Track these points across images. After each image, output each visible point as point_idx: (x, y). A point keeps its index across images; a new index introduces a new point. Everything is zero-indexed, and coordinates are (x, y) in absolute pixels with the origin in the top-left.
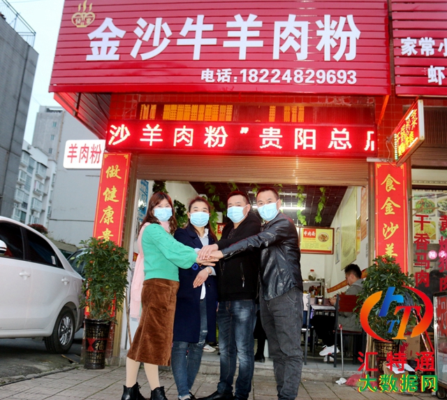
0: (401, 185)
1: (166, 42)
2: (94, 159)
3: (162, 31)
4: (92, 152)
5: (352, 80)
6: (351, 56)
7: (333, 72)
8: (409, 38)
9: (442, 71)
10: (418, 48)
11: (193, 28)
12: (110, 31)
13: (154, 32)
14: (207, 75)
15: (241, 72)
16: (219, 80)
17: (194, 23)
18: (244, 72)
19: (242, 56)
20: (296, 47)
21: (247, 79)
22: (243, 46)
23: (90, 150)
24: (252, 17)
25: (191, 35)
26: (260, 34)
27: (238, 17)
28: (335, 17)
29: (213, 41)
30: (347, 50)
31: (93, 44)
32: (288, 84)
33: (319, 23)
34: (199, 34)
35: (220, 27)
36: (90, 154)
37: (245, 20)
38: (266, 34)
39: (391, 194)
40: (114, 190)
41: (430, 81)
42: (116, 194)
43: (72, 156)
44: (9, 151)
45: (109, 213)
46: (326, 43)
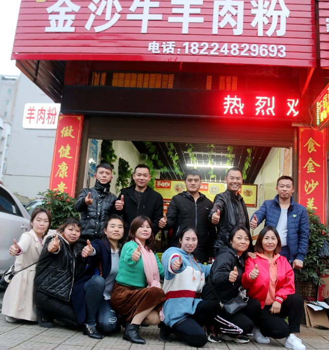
0: (321, 147)
1: (117, 17)
2: (50, 120)
3: (114, 7)
4: (49, 114)
5: (282, 54)
6: (282, 32)
7: (266, 46)
11: (141, 4)
12: (67, 6)
13: (106, 7)
14: (154, 46)
15: (184, 45)
16: (164, 52)
17: (142, 1)
19: (185, 30)
20: (233, 24)
21: (189, 51)
22: (186, 21)
23: (47, 112)
25: (140, 10)
26: (201, 11)
29: (159, 17)
30: (278, 28)
31: (51, 17)
32: (226, 56)
33: (253, 3)
34: (146, 10)
36: (47, 116)
39: (313, 155)
40: (68, 148)
42: (70, 152)
43: (30, 118)
45: (64, 168)
46: (259, 21)
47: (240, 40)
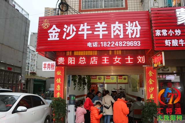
0: (154, 74)
1: (75, 33)
2: (52, 68)
3: (73, 29)
5: (139, 44)
6: (138, 36)
7: (132, 42)
8: (158, 30)
9: (170, 41)
10: (161, 33)
11: (83, 28)
12: (55, 30)
13: (70, 29)
14: (89, 44)
15: (101, 43)
16: (93, 46)
17: (84, 26)
18: (102, 43)
19: (101, 37)
20: (119, 33)
21: (103, 45)
22: (101, 33)
23: (51, 65)
24: (103, 23)
26: (106, 29)
27: (98, 23)
28: (132, 22)
29: (91, 32)
30: (137, 34)
31: (50, 34)
32: (117, 47)
33: (126, 24)
34: (85, 30)
35: (93, 27)
36: (51, 67)
37: (101, 24)
38: (109, 29)
39: (151, 77)
40: (60, 79)
41: (166, 45)
42: (61, 81)
43: (45, 67)
44: (23, 52)
45: (59, 87)
46: (129, 32)
47: (122, 40)
